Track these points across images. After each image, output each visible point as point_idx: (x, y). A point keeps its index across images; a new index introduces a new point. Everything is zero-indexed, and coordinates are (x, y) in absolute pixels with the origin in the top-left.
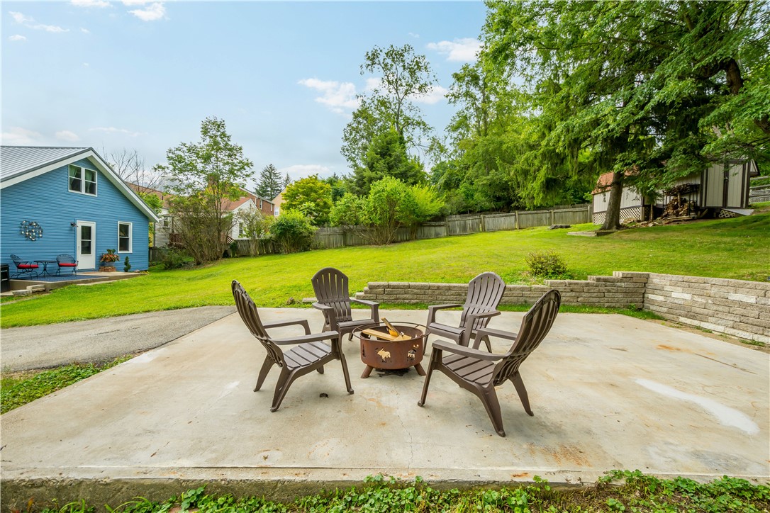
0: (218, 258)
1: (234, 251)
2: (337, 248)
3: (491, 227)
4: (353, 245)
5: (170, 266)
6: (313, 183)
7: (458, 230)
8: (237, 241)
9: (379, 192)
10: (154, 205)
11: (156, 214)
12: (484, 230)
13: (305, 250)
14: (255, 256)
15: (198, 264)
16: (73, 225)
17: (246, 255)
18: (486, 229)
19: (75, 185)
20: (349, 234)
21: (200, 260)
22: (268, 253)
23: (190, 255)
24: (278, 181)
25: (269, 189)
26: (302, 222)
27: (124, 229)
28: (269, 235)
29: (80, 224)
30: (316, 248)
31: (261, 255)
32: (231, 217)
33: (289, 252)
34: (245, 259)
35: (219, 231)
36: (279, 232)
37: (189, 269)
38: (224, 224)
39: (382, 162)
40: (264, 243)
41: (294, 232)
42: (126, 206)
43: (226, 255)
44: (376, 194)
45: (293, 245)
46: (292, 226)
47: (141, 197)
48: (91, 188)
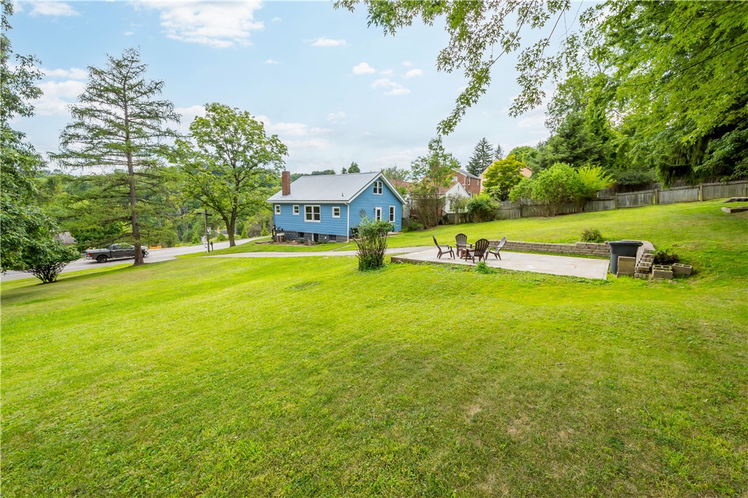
0: (436, 225)
1: (445, 221)
2: (515, 218)
3: (667, 199)
4: (527, 217)
5: (411, 229)
6: (509, 163)
7: (628, 204)
8: (447, 214)
9: (544, 178)
10: (403, 193)
11: (404, 198)
12: (658, 202)
13: (491, 220)
14: (458, 224)
15: (425, 228)
16: (375, 209)
17: (452, 223)
18: (660, 201)
19: (375, 191)
20: (524, 209)
21: (426, 226)
22: (466, 222)
23: (421, 223)
24: (490, 153)
25: (481, 161)
26: (488, 201)
27: (392, 209)
28: (466, 210)
29: (377, 208)
30: (498, 219)
31: (462, 223)
32: (444, 198)
33: (479, 222)
34: (451, 226)
35: (437, 208)
36: (471, 209)
37: (421, 231)
38: (441, 203)
39: (565, 144)
40: (464, 215)
41: (481, 209)
42: (393, 197)
43: (440, 223)
44: (541, 180)
45: (481, 217)
46: (480, 205)
47: (397, 190)
48: (380, 192)
